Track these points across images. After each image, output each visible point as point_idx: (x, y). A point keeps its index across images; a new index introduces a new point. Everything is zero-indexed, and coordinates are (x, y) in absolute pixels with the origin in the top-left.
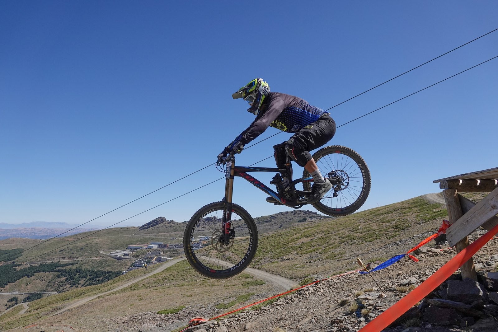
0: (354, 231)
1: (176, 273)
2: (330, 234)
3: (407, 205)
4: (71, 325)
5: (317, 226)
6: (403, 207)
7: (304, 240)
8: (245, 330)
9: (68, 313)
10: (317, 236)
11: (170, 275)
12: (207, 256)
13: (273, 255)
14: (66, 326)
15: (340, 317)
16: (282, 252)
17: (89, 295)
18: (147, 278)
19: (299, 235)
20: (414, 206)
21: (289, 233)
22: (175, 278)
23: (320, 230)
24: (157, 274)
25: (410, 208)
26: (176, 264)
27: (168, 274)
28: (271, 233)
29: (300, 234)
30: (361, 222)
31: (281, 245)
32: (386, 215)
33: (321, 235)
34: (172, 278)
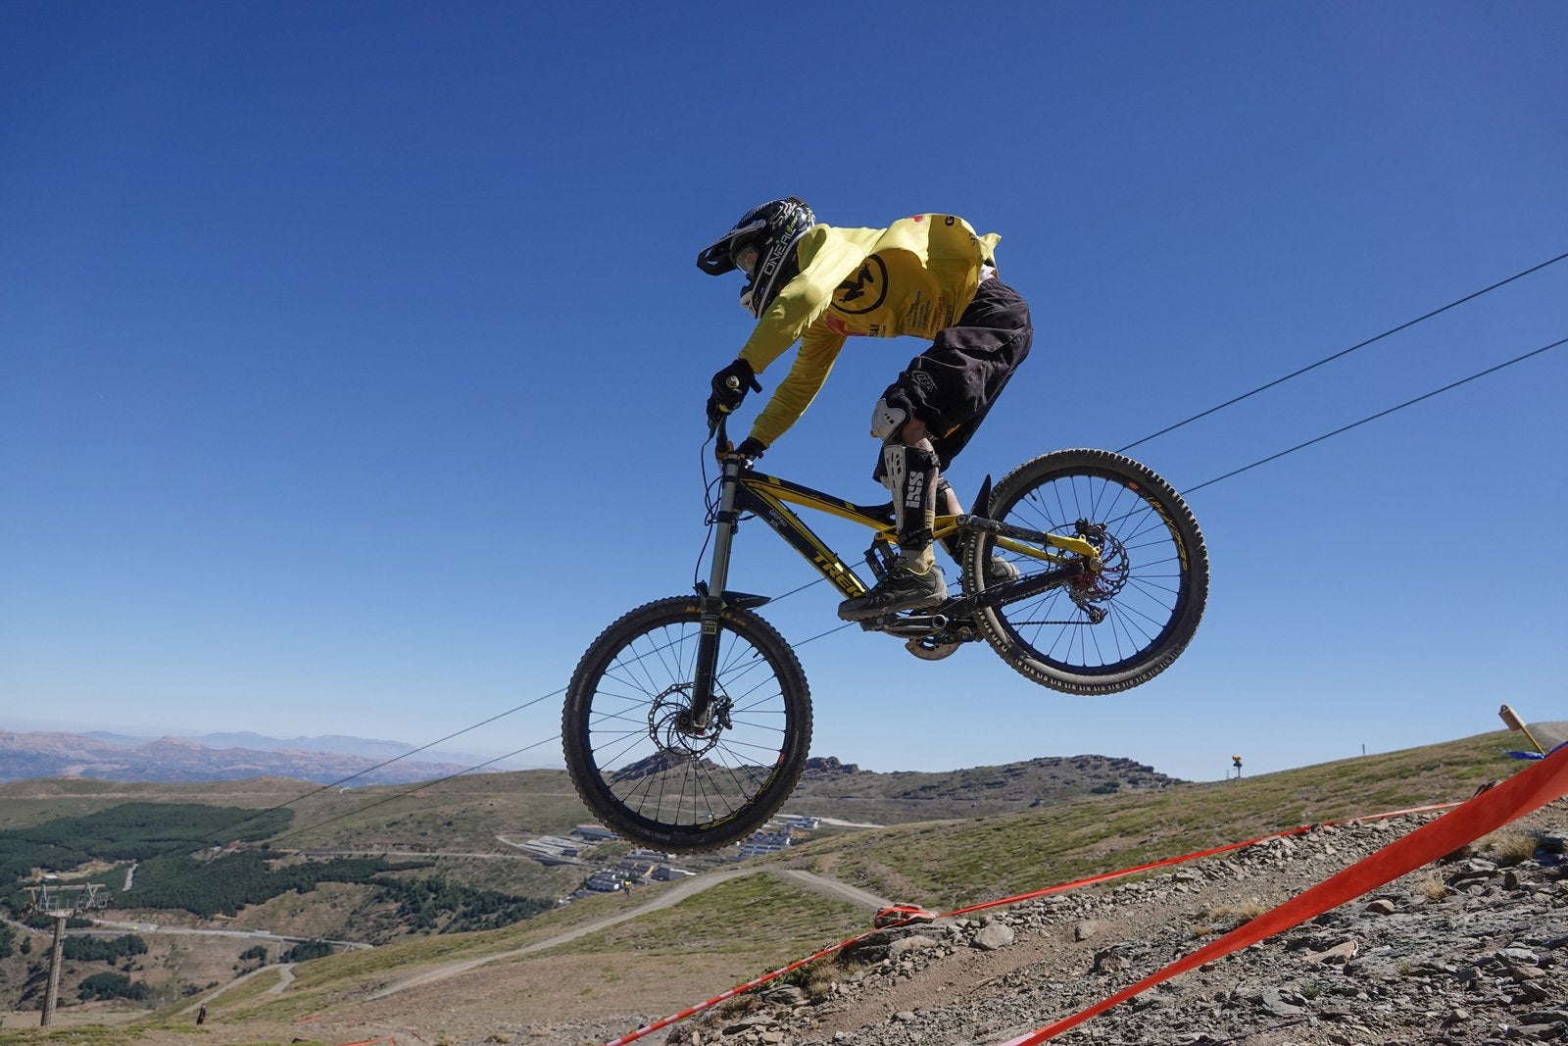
0: (1284, 825)
1: (714, 913)
2: (1203, 830)
3: (1468, 753)
4: (415, 1028)
5: (1160, 803)
6: (1456, 760)
7: (1116, 842)
8: (1078, 940)
9: (405, 998)
10: (1162, 833)
11: (698, 917)
12: (808, 869)
13: (1015, 882)
14: (401, 1030)
15: (1480, 865)
16: (1043, 876)
17: (464, 957)
18: (630, 921)
19: (1101, 827)
20: (1493, 757)
21: (1069, 819)
22: (710, 929)
23: (1169, 817)
24: (658, 912)
25: (1479, 762)
27: (691, 915)
28: (1009, 817)
29: (1103, 825)
30: (1307, 799)
31: (1041, 853)
32: (1396, 782)
33: (1174, 832)
34: (704, 927)
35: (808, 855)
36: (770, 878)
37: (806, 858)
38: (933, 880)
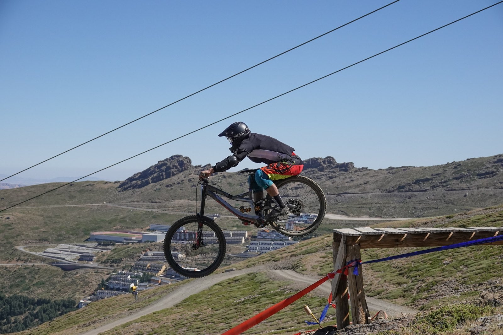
1: (209, 312)
11: (195, 316)
12: (294, 268)
13: (468, 274)
18: (136, 322)
22: (205, 325)
24: (160, 312)
26: (213, 287)
27: (189, 313)
34: (199, 324)
35: (295, 255)
36: (259, 278)
37: (294, 258)
38: (400, 274)
